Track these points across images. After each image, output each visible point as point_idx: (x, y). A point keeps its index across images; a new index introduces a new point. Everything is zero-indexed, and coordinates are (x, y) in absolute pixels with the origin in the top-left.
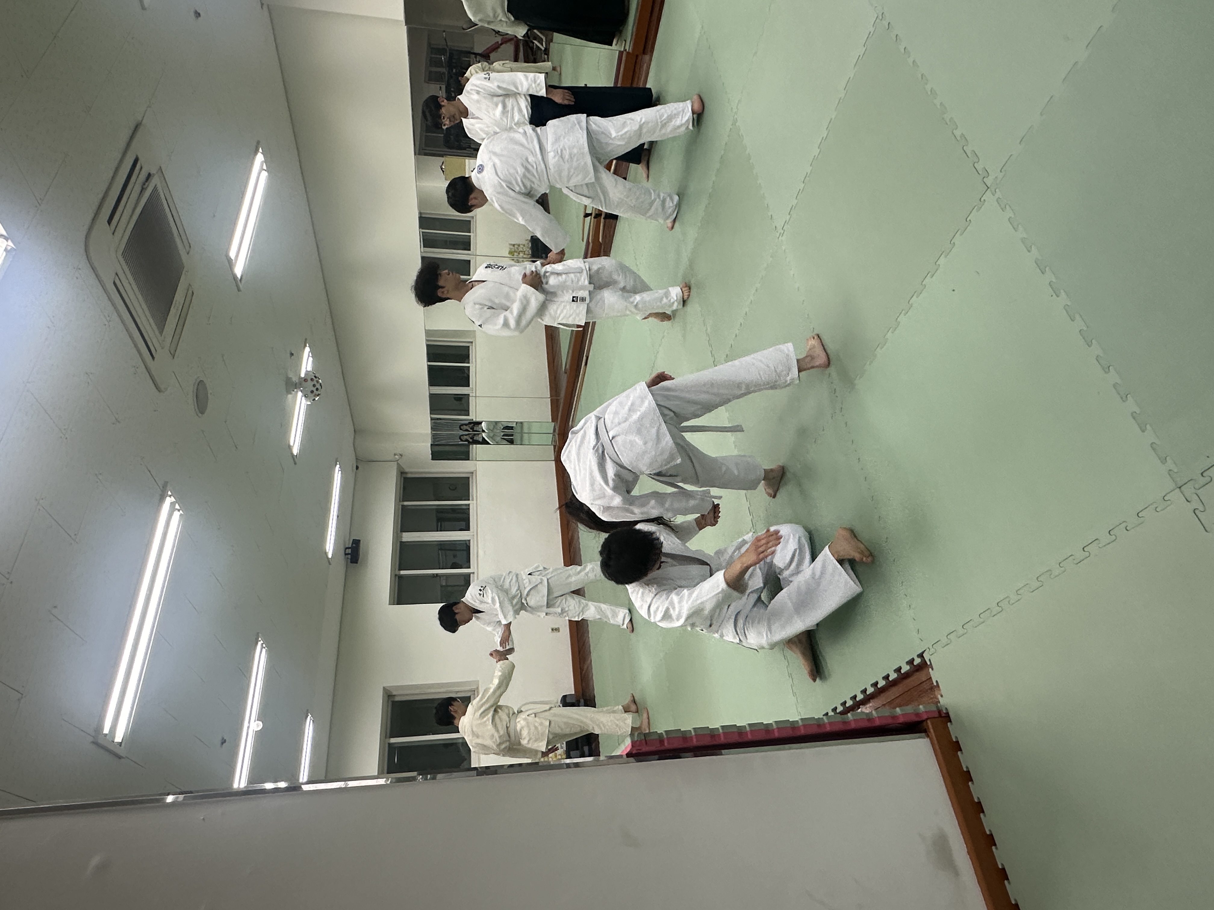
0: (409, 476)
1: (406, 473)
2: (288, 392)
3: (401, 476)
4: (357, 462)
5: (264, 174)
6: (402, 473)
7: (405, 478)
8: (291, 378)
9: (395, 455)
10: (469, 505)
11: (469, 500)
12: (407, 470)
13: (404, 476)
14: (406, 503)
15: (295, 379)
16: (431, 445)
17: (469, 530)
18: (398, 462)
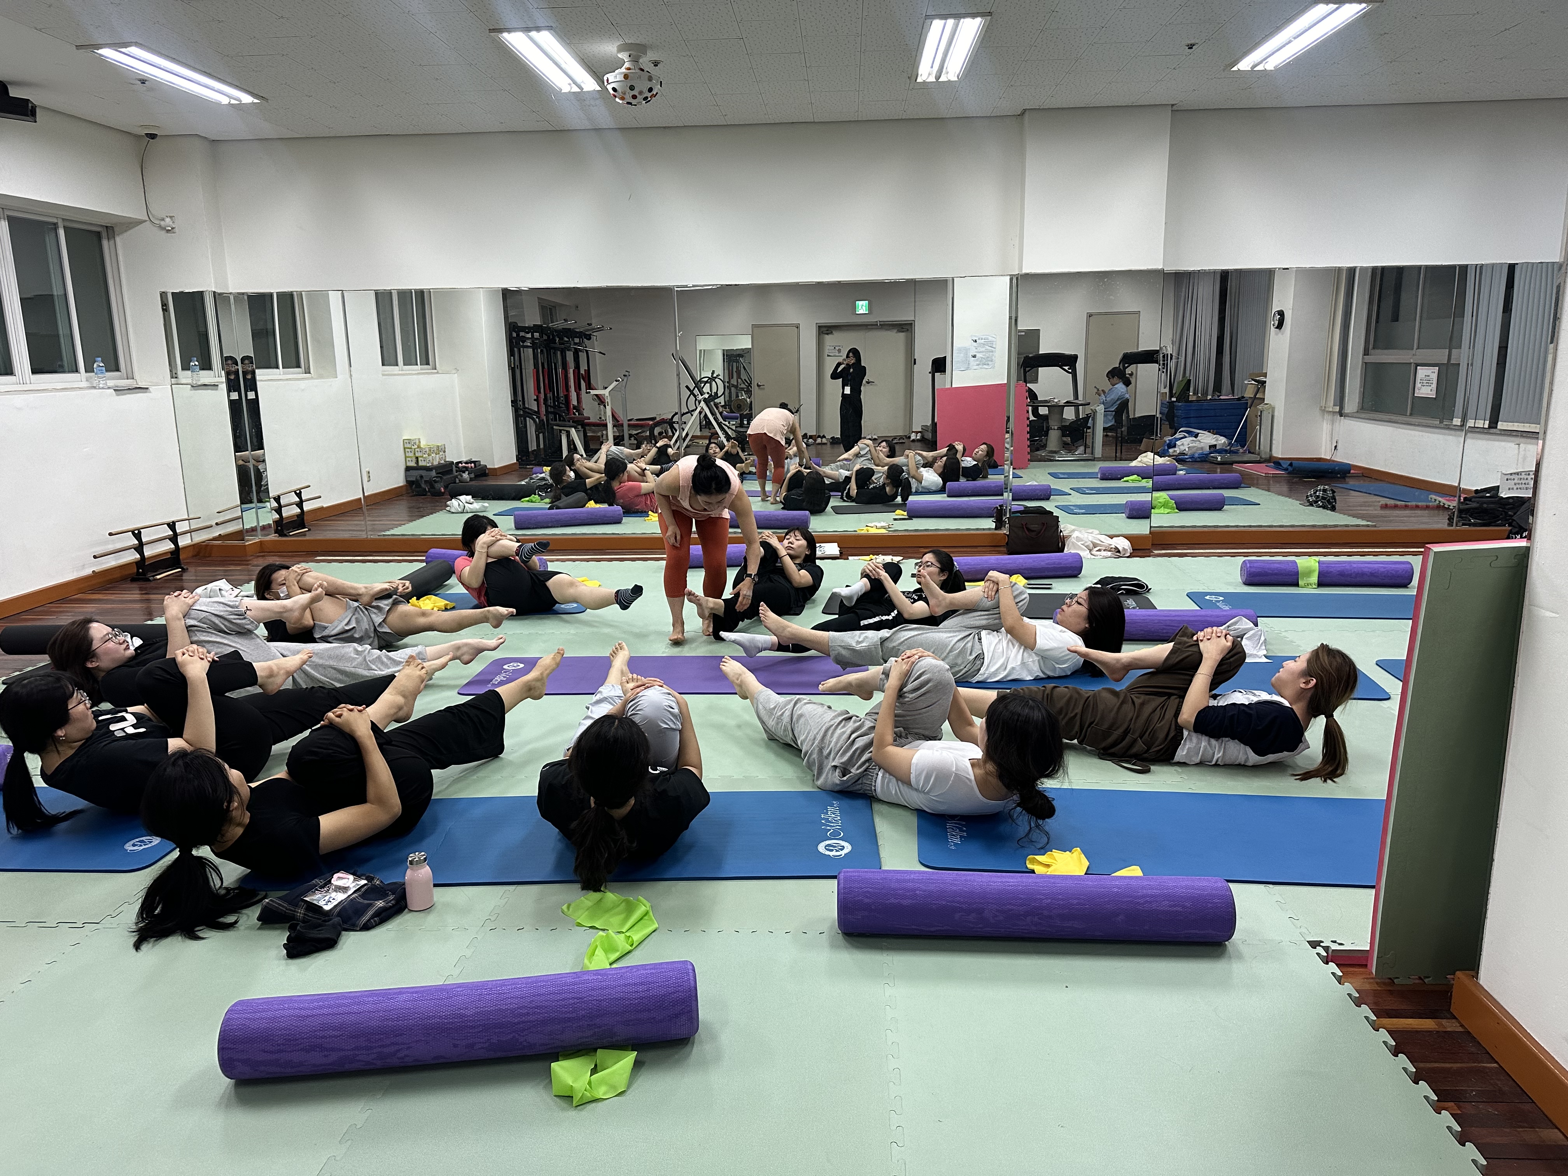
0: (105, 243)
3: (105, 227)
7: (98, 235)
10: (77, 371)
11: (86, 371)
13: (104, 234)
14: (61, 233)
17: (34, 372)
18: (145, 221)
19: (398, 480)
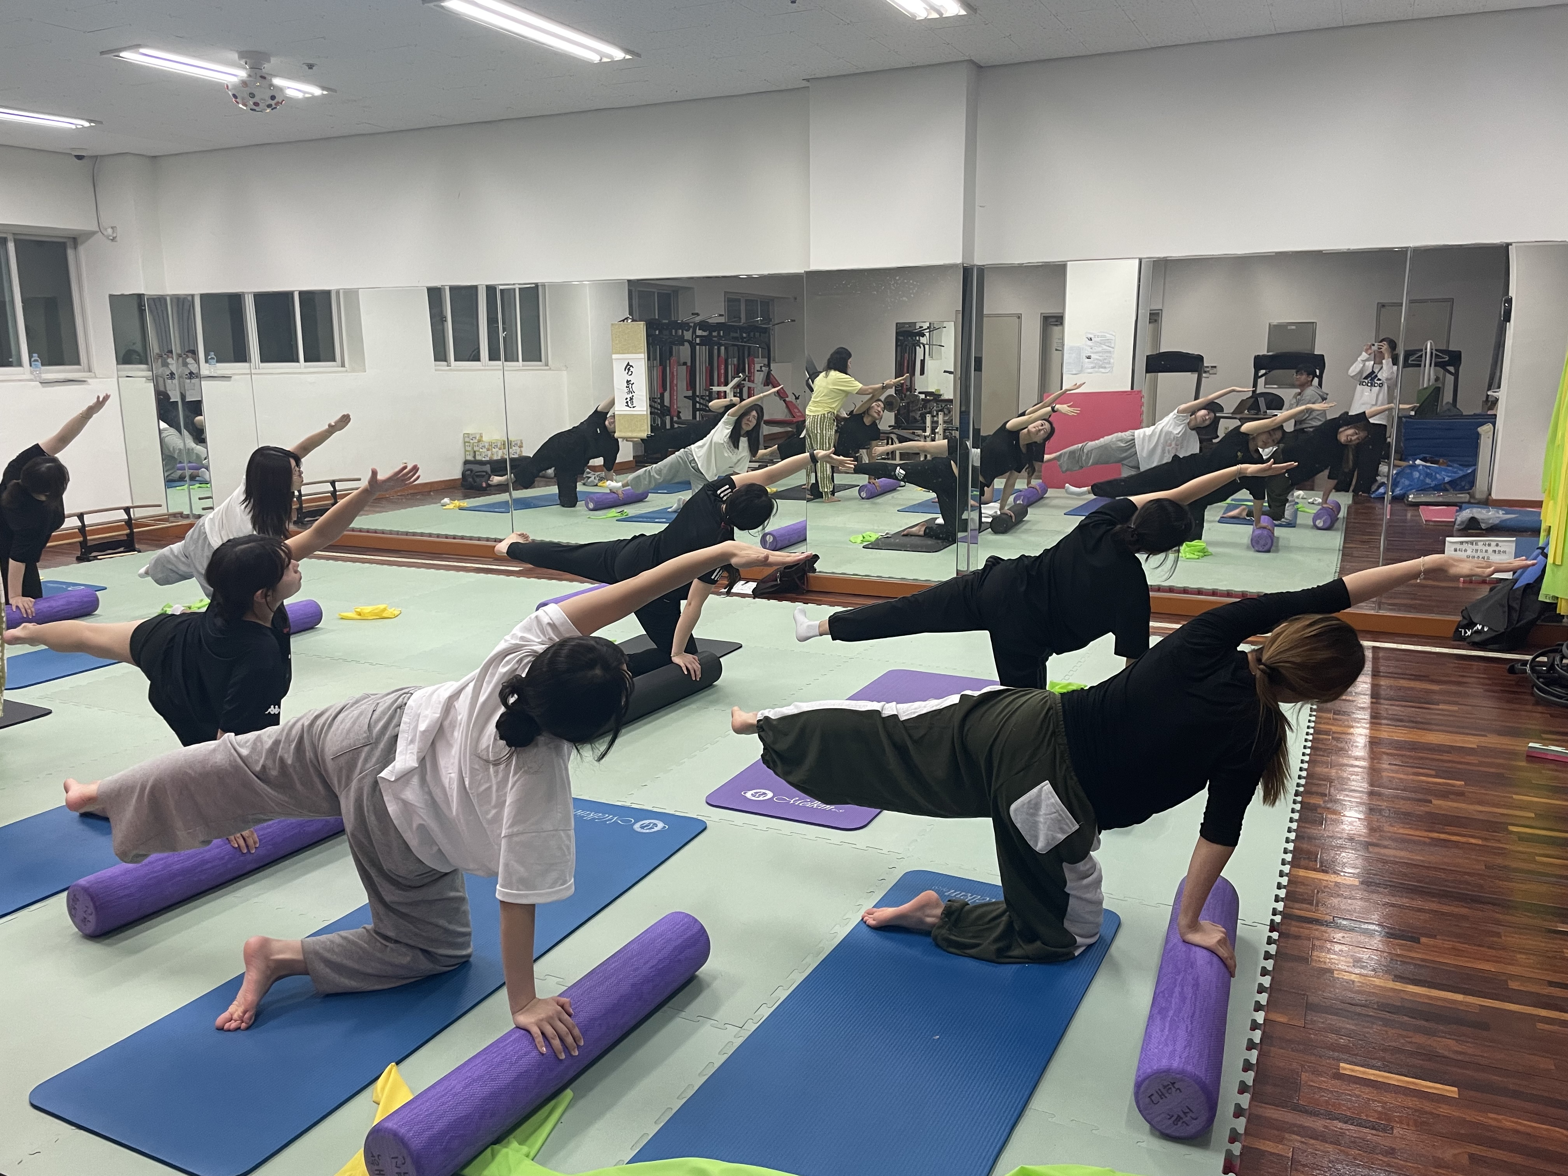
0: (70, 253)
1: (75, 247)
2: (242, 55)
3: (69, 238)
4: (91, 157)
5: (596, 58)
6: (75, 240)
7: (63, 245)
8: (269, 61)
9: (112, 228)
10: (20, 364)
11: (30, 365)
12: (82, 249)
13: (69, 244)
14: (11, 243)
15: (267, 67)
16: (140, 296)
18: (98, 232)
19: (455, 473)
